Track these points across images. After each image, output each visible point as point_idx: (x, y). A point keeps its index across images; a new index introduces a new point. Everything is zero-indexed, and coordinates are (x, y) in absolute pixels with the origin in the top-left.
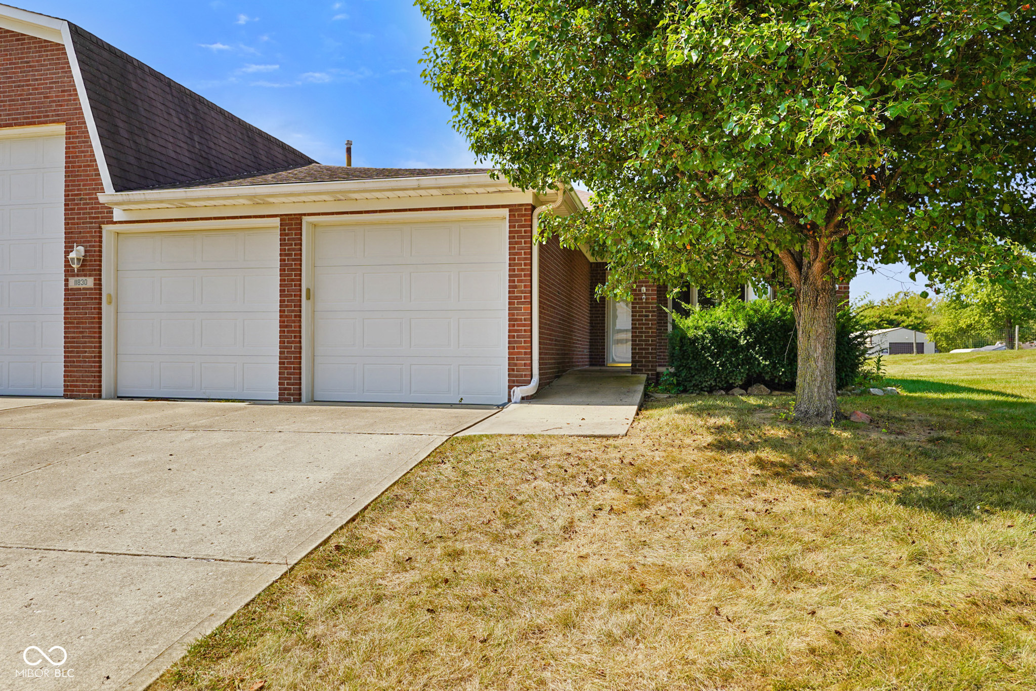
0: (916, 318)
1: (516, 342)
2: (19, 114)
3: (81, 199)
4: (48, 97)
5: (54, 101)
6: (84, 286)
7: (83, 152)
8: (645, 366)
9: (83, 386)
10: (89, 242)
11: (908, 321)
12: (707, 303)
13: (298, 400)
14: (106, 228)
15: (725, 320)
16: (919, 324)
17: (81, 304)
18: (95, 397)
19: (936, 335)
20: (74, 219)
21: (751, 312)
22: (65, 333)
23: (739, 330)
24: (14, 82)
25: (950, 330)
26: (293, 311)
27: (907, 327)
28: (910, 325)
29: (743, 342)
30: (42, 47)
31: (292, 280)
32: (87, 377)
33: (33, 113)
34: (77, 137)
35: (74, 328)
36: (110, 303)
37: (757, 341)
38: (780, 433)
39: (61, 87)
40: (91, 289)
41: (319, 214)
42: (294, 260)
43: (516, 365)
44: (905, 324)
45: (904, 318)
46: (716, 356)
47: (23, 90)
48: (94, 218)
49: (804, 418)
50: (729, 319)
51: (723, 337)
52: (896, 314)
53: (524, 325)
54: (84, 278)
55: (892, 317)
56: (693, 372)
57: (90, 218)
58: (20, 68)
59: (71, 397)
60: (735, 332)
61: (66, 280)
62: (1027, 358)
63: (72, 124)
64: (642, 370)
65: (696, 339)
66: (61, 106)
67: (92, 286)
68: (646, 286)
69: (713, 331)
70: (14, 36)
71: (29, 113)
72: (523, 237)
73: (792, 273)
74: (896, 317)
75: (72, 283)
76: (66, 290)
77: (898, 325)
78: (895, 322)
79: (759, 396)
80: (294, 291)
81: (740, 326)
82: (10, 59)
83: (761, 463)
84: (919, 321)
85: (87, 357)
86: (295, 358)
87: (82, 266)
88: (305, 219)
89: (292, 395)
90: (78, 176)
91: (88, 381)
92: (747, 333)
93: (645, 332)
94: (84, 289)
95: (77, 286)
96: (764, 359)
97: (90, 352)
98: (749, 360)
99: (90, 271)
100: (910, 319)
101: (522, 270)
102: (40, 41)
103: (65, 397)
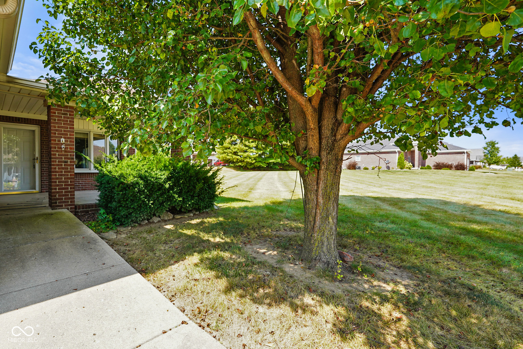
8: (64, 202)
51: (154, 183)
60: (160, 179)
64: (62, 206)
68: (64, 138)
93: (64, 175)
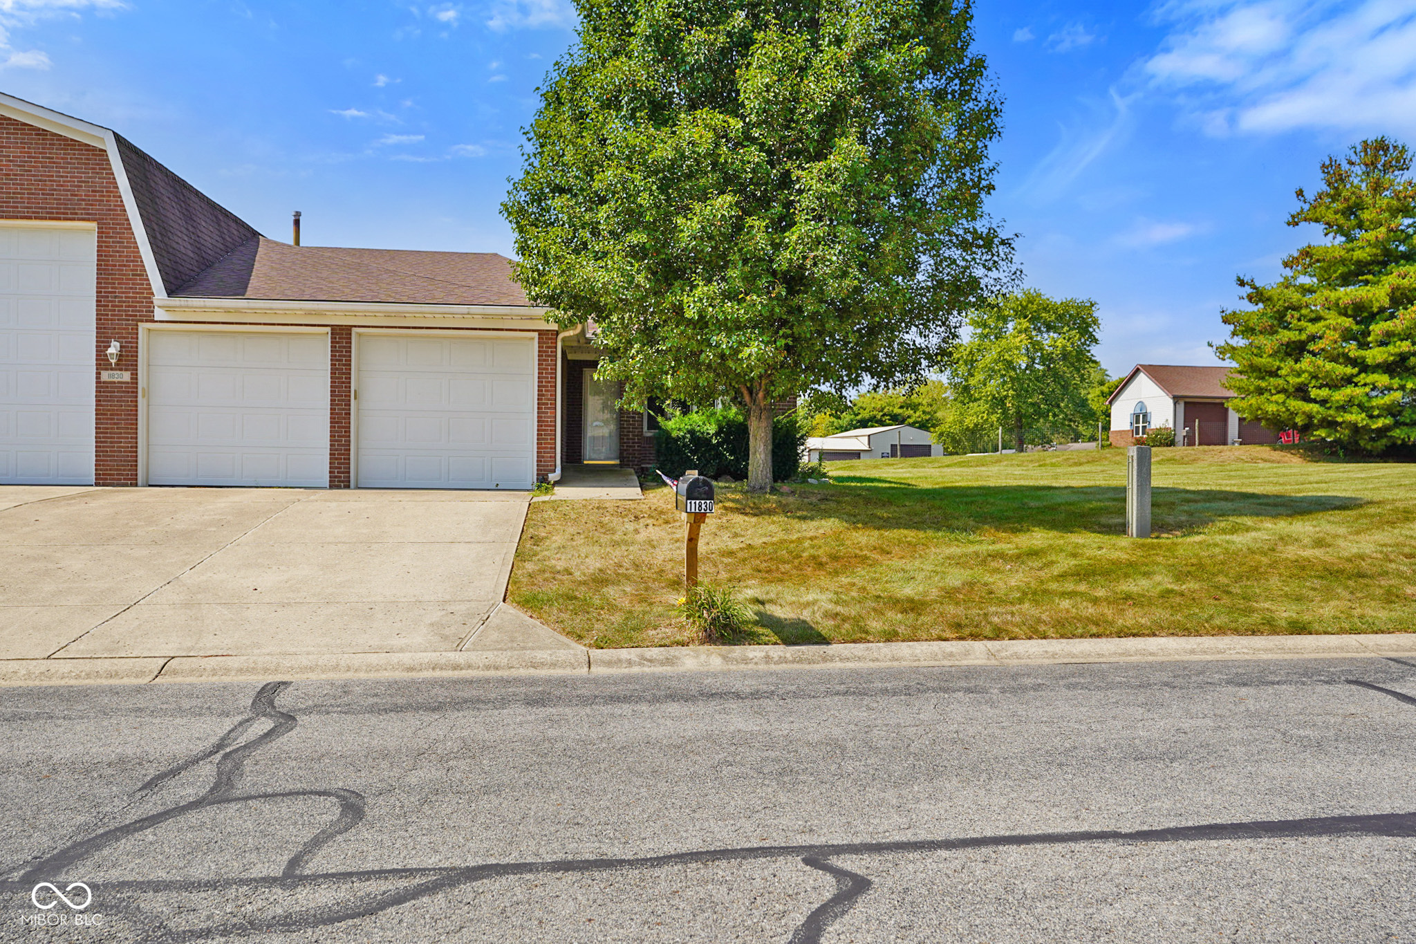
0: (924, 412)
1: (543, 439)
2: (41, 208)
3: (116, 297)
4: (76, 195)
5: (83, 200)
6: (119, 380)
7: (118, 252)
8: (631, 461)
9: (118, 474)
10: (124, 338)
11: (916, 416)
12: (686, 410)
13: (348, 487)
14: (143, 327)
15: (701, 423)
16: (927, 421)
17: (116, 397)
18: (132, 485)
19: (941, 434)
20: (107, 315)
21: (721, 418)
22: (96, 424)
23: (711, 432)
24: (34, 176)
25: (956, 429)
26: (343, 409)
27: (912, 425)
28: (917, 422)
29: (714, 441)
30: (69, 145)
31: (343, 383)
32: (123, 466)
33: (57, 208)
34: (111, 237)
35: (107, 419)
36: (144, 396)
37: (725, 441)
38: (738, 496)
39: (91, 187)
40: (128, 383)
41: (369, 327)
42: (345, 365)
43: (543, 457)
44: (911, 421)
45: (910, 412)
46: (694, 452)
47: (45, 185)
48: (131, 316)
49: (753, 490)
50: (704, 423)
51: (699, 438)
52: (901, 407)
53: (550, 426)
54: (119, 372)
55: (897, 411)
56: (676, 465)
57: (126, 315)
58: (41, 162)
59: (104, 485)
60: (708, 434)
61: (98, 374)
62: (1005, 463)
63: (105, 224)
64: (628, 465)
65: (678, 438)
66: (92, 205)
67: (129, 380)
69: (692, 432)
70: (34, 130)
71: (52, 208)
72: (549, 356)
73: (747, 398)
74: (900, 411)
75: (105, 376)
76: (97, 383)
77: (902, 422)
78: (900, 418)
79: (726, 482)
80: (345, 392)
81: (712, 429)
82: (28, 153)
83: (726, 508)
84: (928, 417)
85: (123, 447)
86: (345, 450)
87: (119, 360)
88: (354, 330)
89: (343, 482)
90: (112, 274)
91: (124, 470)
92: (717, 434)
93: (632, 432)
94: (119, 382)
95: (111, 380)
96: (730, 455)
97: (125, 443)
98: (720, 456)
99: (126, 365)
100: (918, 414)
101: (549, 382)
102: (66, 139)
103: (97, 484)
